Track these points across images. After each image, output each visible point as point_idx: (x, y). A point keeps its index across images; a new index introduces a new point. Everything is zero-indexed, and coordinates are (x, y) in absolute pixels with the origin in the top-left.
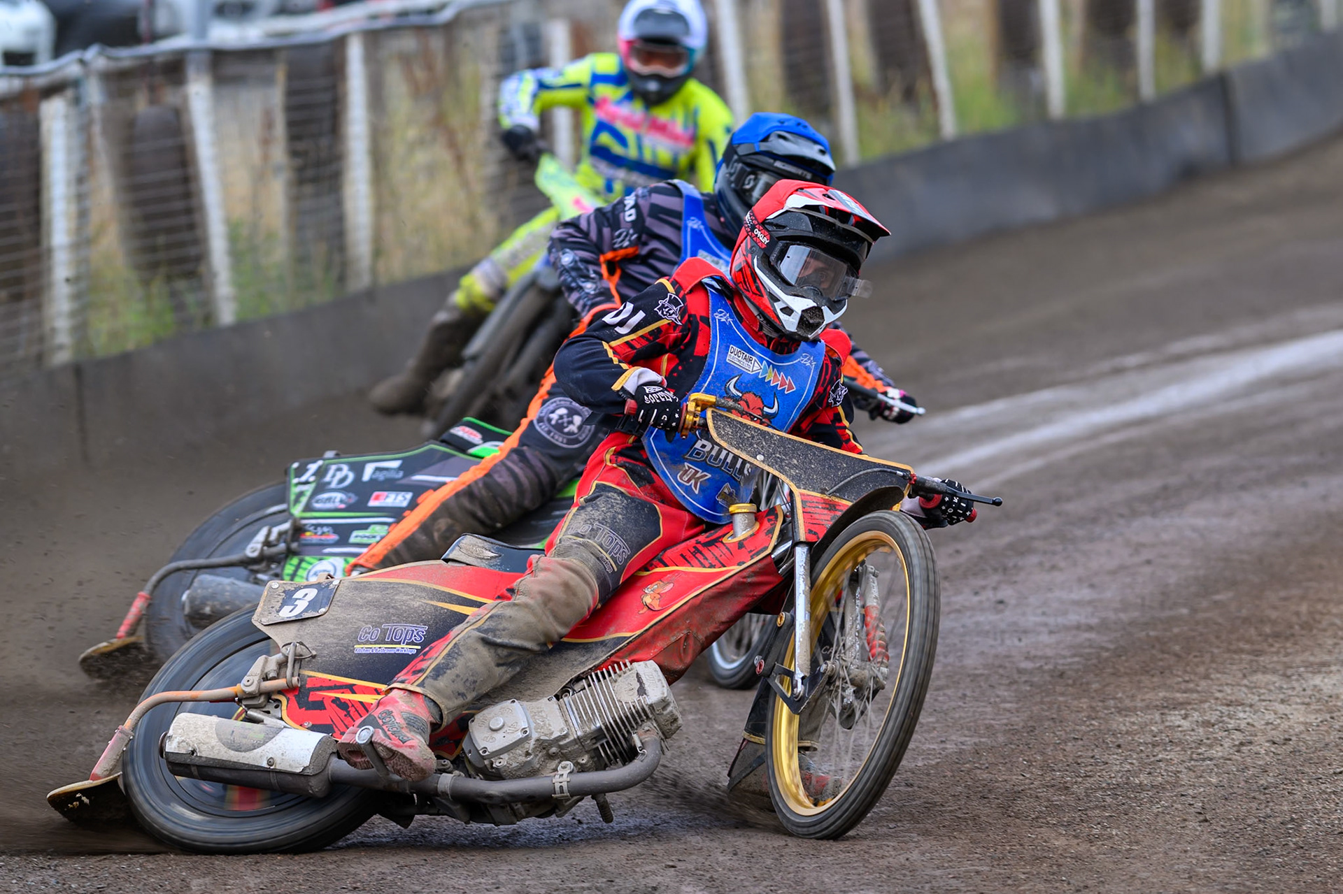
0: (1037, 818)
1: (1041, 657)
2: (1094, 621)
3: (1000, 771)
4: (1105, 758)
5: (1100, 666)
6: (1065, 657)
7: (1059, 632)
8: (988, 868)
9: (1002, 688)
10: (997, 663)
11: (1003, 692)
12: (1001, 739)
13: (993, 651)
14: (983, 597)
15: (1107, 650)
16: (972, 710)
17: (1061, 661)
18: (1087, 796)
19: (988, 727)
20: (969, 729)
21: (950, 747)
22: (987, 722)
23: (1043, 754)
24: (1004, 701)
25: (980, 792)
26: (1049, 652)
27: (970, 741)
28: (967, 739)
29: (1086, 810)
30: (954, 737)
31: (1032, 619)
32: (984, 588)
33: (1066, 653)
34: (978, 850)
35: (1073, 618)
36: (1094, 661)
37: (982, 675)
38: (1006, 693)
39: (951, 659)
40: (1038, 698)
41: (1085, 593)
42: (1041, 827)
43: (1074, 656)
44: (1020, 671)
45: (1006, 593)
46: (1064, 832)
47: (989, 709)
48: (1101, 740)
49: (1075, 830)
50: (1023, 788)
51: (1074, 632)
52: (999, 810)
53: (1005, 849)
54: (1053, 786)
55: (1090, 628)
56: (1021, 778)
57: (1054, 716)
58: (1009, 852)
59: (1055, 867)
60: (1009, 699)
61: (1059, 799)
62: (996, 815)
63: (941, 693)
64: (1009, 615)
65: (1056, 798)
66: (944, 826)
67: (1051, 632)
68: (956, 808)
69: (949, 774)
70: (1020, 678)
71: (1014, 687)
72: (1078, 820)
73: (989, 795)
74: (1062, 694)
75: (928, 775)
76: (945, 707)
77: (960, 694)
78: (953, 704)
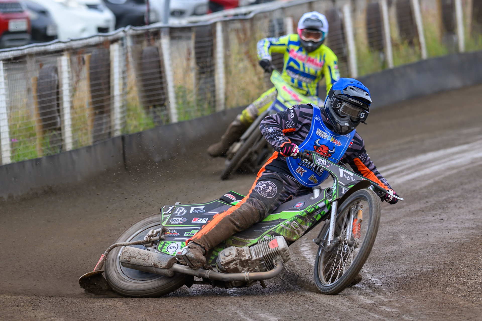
0: (454, 294)
1: (456, 238)
2: (474, 226)
3: (441, 278)
4: (478, 273)
5: (476, 242)
6: (464, 239)
7: (462, 230)
8: (437, 311)
9: (442, 249)
10: (440, 240)
11: (442, 250)
12: (442, 267)
13: (439, 236)
14: (436, 218)
15: (479, 236)
16: (431, 256)
17: (463, 240)
18: (471, 286)
19: (437, 262)
20: (431, 263)
21: (424, 269)
22: (437, 261)
23: (456, 272)
24: (442, 254)
25: (434, 285)
26: (459, 237)
27: (431, 267)
28: (430, 267)
29: (471, 291)
30: (425, 266)
31: (453, 225)
32: (436, 214)
33: (464, 237)
34: (434, 305)
35: (467, 225)
36: (474, 240)
37: (435, 244)
38: (443, 251)
39: (424, 239)
40: (455, 252)
41: (471, 216)
42: (455, 297)
43: (467, 238)
44: (448, 243)
45: (444, 216)
46: (463, 299)
47: (438, 256)
48: (476, 267)
49: (467, 298)
50: (449, 283)
51: (467, 230)
52: (441, 291)
53: (443, 305)
54: (460, 283)
55: (473, 228)
56: (449, 280)
57: (460, 259)
58: (444, 306)
59: (460, 311)
60: (445, 253)
61: (461, 287)
62: (440, 293)
63: (421, 251)
64: (445, 224)
65: (460, 287)
66: (422, 297)
67: (459, 230)
68: (426, 290)
69: (424, 279)
70: (448, 246)
71: (446, 249)
72: (468, 295)
73: (437, 286)
74: (463, 251)
75: (416, 279)
76: (422, 256)
77: (427, 251)
78: (425, 255)
